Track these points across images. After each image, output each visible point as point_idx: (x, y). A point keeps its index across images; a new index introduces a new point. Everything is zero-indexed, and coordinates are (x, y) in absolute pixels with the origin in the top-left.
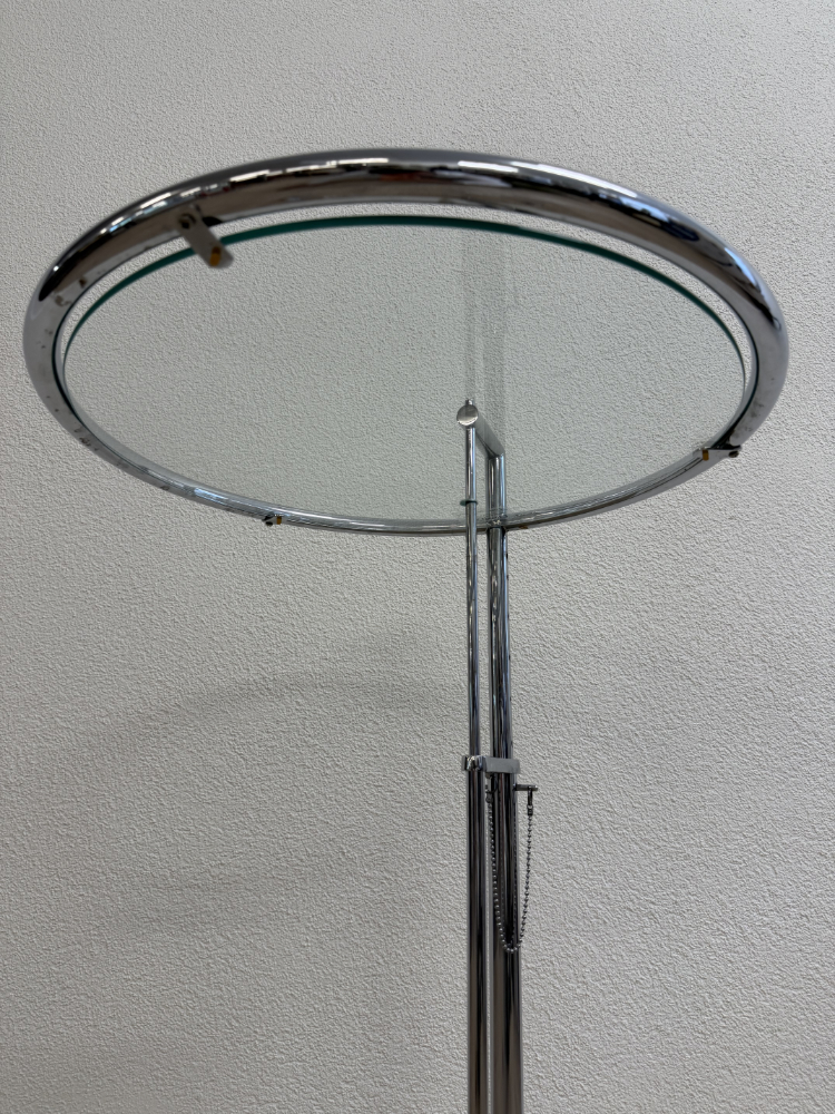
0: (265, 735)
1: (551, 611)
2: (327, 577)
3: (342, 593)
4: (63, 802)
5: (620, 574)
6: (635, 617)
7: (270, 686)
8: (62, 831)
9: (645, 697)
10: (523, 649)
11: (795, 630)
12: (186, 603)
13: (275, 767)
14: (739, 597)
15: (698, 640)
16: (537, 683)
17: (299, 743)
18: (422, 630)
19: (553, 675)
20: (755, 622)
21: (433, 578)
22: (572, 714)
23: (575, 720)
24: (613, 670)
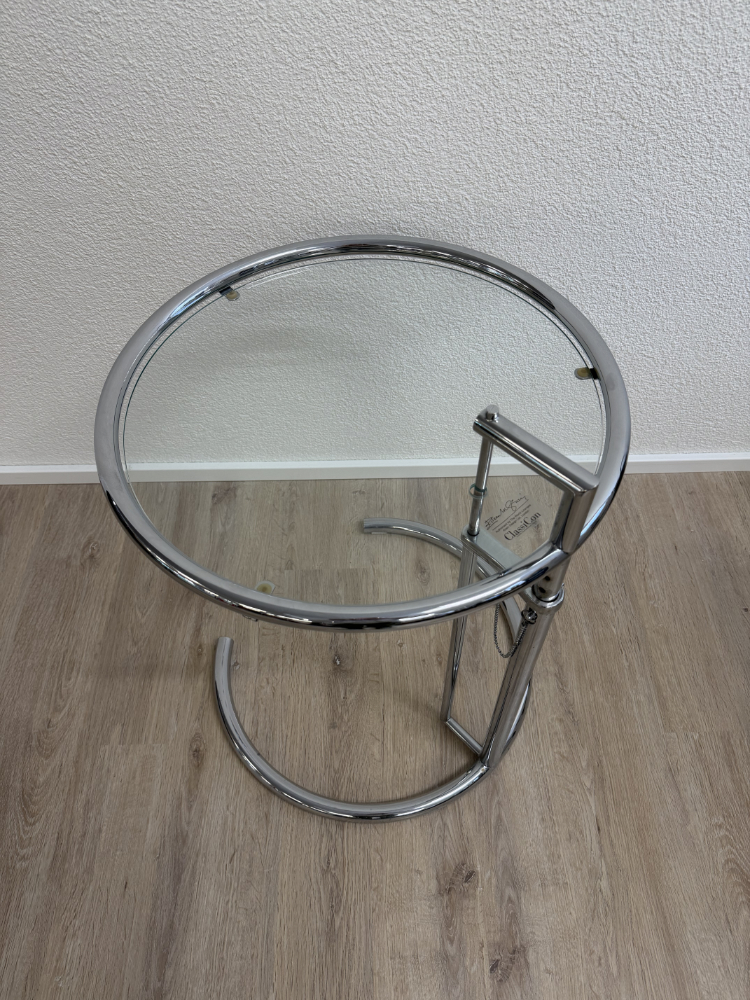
1: (386, 69)
2: (98, 36)
3: (124, 58)
5: (476, 10)
6: (486, 71)
7: (86, 171)
9: (482, 163)
10: (352, 118)
11: (674, 80)
13: (120, 242)
16: (367, 154)
17: (134, 221)
18: (232, 101)
19: (385, 145)
21: (234, 30)
22: (403, 184)
23: (406, 189)
24: (452, 136)
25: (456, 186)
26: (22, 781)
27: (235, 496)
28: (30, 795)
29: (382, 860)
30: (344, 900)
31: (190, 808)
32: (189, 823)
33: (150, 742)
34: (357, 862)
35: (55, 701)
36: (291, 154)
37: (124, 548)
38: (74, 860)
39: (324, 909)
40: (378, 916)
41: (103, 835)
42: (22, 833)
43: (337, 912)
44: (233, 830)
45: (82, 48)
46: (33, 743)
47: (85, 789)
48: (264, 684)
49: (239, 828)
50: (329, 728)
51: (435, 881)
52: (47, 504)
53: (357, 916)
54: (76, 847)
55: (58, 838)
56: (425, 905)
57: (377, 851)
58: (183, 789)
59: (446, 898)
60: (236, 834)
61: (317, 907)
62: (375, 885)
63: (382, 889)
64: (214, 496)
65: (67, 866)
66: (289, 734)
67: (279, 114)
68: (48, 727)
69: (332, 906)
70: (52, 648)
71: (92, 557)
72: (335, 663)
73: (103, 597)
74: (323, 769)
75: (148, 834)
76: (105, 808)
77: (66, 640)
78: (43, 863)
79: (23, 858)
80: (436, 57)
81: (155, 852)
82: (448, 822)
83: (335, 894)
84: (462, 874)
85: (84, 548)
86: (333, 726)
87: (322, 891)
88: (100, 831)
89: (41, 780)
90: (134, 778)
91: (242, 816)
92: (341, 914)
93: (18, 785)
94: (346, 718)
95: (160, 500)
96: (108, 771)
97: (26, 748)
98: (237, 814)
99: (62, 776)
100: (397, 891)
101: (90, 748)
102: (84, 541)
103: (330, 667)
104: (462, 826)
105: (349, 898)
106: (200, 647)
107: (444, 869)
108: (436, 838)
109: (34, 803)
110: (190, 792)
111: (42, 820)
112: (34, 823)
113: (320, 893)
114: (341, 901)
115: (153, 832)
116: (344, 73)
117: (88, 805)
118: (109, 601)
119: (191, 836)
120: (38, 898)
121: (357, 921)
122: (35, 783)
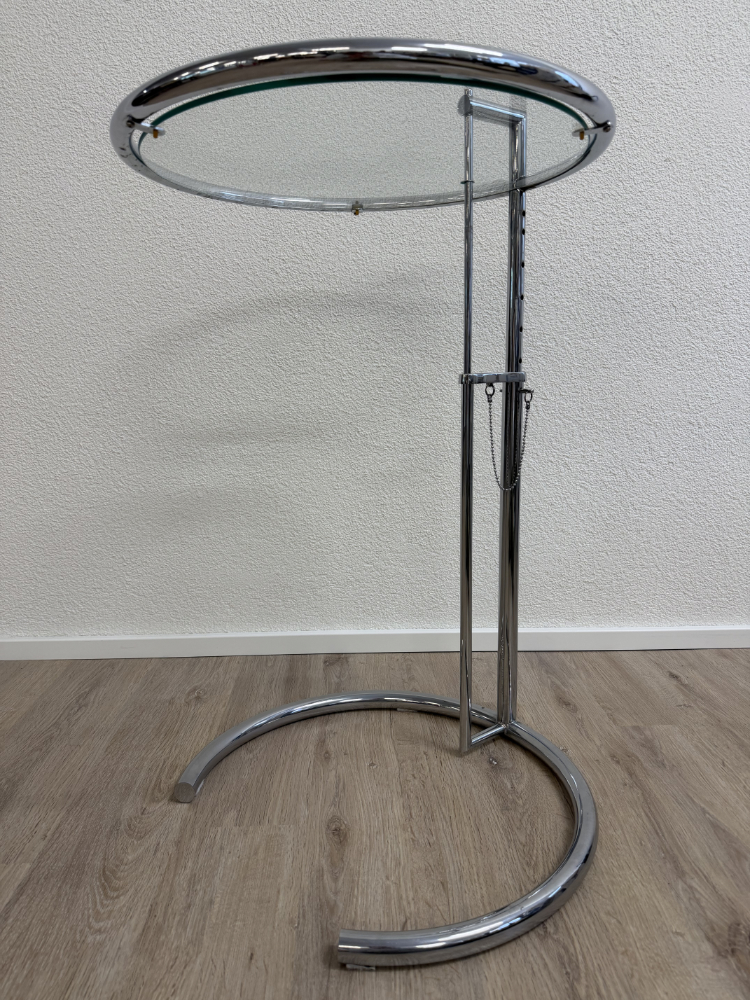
0: (297, 353)
2: (333, 224)
3: (345, 238)
4: (159, 402)
6: (578, 250)
8: (164, 421)
9: (579, 315)
12: (223, 248)
13: (306, 376)
14: (661, 230)
15: (625, 269)
20: (671, 251)
24: (557, 295)
25: (561, 333)
26: (104, 859)
27: (347, 662)
28: (113, 872)
29: (620, 922)
30: (582, 966)
31: (336, 879)
32: (336, 893)
33: (275, 823)
34: (586, 925)
35: (153, 794)
36: (445, 306)
37: (233, 692)
38: (173, 932)
39: (556, 975)
40: (640, 981)
41: (216, 906)
42: (99, 907)
43: (578, 980)
44: (400, 898)
45: (320, 231)
46: (122, 826)
47: (190, 864)
48: (410, 778)
49: (407, 897)
50: (502, 810)
51: (706, 942)
52: (149, 669)
53: (609, 983)
54: (177, 918)
55: (150, 911)
56: (706, 968)
57: (608, 913)
58: (323, 862)
59: (732, 961)
60: (405, 903)
61: (544, 973)
62: (621, 949)
63: (633, 952)
64: (325, 662)
65: (163, 938)
66: (453, 816)
67: (440, 278)
68: (142, 814)
69: (567, 973)
70: (150, 756)
71: (198, 698)
72: (491, 763)
73: (211, 723)
74: (506, 843)
75: (280, 905)
76: (218, 881)
77: (167, 751)
78: (128, 936)
79: (99, 931)
80: (546, 241)
81: (291, 922)
82: (694, 885)
83: (566, 958)
84: (741, 934)
85: (189, 693)
86: (505, 808)
87: (545, 956)
88: (211, 902)
89: (130, 858)
90: (256, 854)
91: (409, 885)
92: (583, 981)
93: (98, 863)
94: (520, 802)
95: (270, 664)
96: (221, 848)
97: (111, 832)
98: (402, 884)
99: (159, 855)
100: (657, 955)
101: (197, 831)
102: (188, 689)
103: (486, 766)
104: (714, 887)
105: (590, 964)
106: (327, 752)
107: (713, 930)
108: (685, 900)
109: (119, 879)
110: (333, 864)
111: (130, 893)
112: (118, 897)
113: (543, 959)
114: (578, 967)
115: (286, 904)
116: (486, 250)
117: (193, 881)
118: (217, 724)
119: (341, 905)
120: (118, 973)
121: (612, 990)
122: (122, 861)
